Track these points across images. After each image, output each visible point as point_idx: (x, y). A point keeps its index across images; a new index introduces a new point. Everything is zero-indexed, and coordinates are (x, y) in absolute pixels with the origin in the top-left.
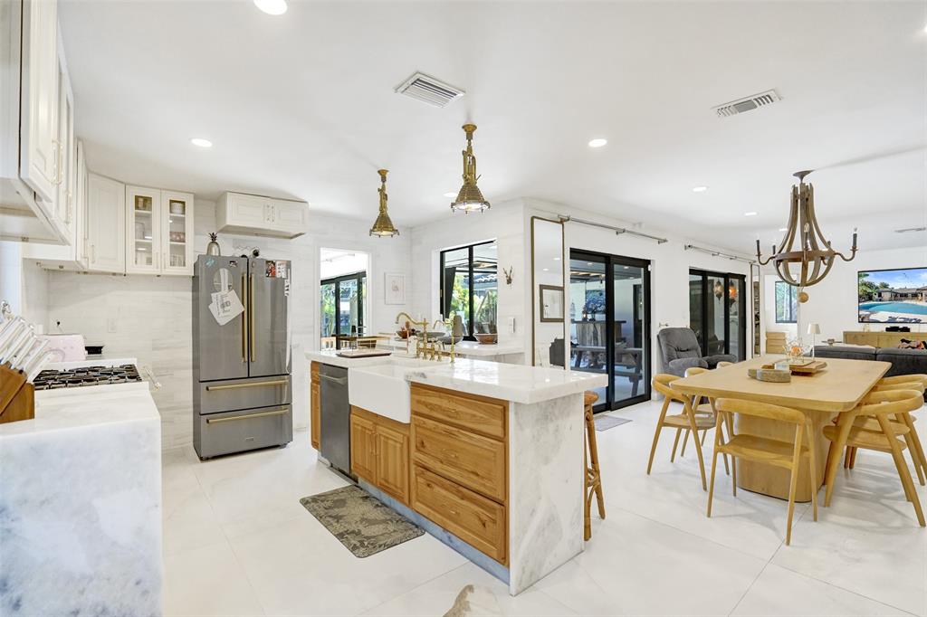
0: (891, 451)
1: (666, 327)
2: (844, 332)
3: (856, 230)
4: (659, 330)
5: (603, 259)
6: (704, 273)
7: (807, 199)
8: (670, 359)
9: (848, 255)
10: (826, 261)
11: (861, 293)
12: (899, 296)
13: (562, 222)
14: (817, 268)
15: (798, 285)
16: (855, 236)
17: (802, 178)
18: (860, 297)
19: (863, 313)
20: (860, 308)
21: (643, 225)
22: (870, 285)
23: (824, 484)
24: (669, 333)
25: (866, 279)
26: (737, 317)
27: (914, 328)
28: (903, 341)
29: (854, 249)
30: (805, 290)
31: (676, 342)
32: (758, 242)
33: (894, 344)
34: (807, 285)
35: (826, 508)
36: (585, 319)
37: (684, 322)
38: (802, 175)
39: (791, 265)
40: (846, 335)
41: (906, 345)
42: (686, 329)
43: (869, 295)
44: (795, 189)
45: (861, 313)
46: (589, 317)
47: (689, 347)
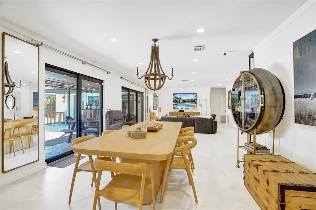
0: (186, 169)
1: (110, 110)
2: (170, 112)
3: (173, 67)
4: (107, 111)
5: (76, 76)
6: (128, 90)
7: (157, 52)
8: (110, 124)
9: (170, 78)
10: (163, 80)
11: (174, 100)
12: (184, 101)
13: (38, 46)
14: (160, 83)
15: (153, 90)
16: (173, 69)
17: (155, 42)
18: (173, 101)
19: (175, 106)
20: (174, 105)
21: (98, 63)
22: (177, 98)
23: (161, 184)
24: (110, 113)
25: (176, 96)
26: (141, 107)
27: (185, 111)
28: (183, 114)
29: (172, 75)
30: (156, 92)
31: (113, 116)
32: (137, 68)
33: (181, 115)
34: (156, 90)
35: (161, 204)
36: (87, 108)
37: (119, 108)
38: (155, 40)
39: (151, 81)
40: (170, 113)
41: (184, 115)
42: (120, 111)
43: (176, 101)
44: (152, 47)
45: (174, 106)
46: (89, 107)
47: (119, 119)
